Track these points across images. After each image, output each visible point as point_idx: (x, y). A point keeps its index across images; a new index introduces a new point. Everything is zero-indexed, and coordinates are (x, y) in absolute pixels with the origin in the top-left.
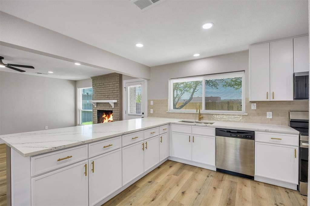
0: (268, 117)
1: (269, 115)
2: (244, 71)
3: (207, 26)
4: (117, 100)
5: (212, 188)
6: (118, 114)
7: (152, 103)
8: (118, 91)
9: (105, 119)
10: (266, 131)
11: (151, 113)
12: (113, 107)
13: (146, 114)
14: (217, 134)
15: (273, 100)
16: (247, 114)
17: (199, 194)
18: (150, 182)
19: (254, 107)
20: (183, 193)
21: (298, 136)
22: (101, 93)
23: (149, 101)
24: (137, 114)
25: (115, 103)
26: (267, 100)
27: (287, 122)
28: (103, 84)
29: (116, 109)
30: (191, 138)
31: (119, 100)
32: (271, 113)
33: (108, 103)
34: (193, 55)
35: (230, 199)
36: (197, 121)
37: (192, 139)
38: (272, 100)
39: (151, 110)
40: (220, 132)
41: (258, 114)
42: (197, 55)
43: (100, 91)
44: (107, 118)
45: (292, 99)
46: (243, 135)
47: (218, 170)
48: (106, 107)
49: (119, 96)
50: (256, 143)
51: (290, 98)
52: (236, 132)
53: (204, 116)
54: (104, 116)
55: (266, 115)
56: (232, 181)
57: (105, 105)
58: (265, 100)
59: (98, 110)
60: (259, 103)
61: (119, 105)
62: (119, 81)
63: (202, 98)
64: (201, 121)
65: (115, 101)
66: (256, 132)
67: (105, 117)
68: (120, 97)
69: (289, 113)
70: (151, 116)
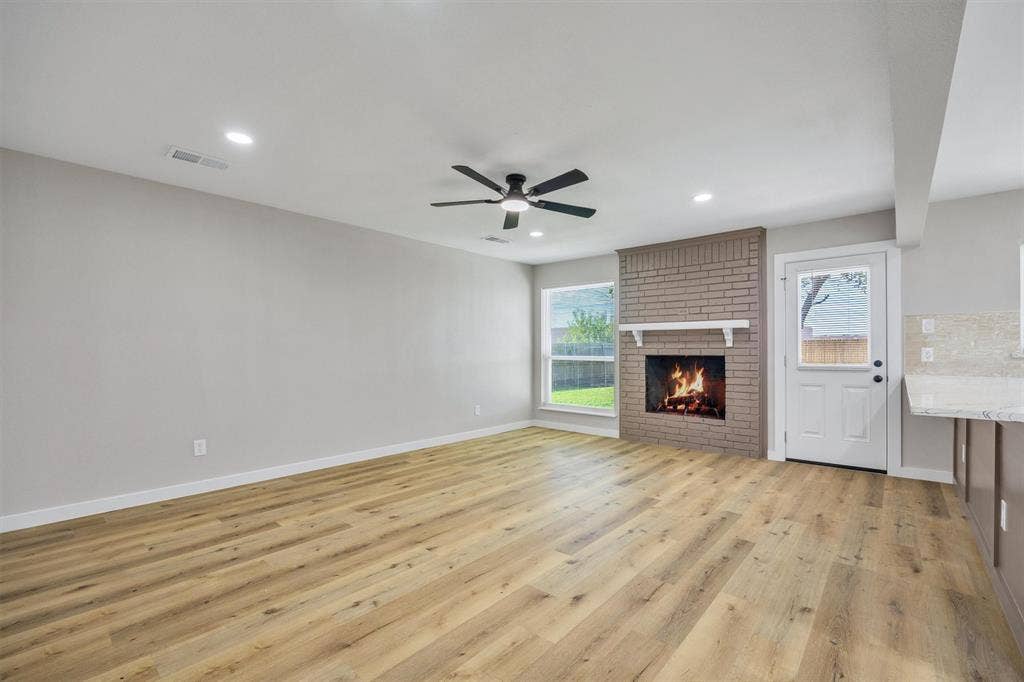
9: (680, 385)
12: (729, 344)
25: (736, 332)
28: (676, 271)
29: (736, 352)
44: (684, 381)
54: (677, 374)
59: (647, 356)
61: (754, 339)
67: (680, 378)
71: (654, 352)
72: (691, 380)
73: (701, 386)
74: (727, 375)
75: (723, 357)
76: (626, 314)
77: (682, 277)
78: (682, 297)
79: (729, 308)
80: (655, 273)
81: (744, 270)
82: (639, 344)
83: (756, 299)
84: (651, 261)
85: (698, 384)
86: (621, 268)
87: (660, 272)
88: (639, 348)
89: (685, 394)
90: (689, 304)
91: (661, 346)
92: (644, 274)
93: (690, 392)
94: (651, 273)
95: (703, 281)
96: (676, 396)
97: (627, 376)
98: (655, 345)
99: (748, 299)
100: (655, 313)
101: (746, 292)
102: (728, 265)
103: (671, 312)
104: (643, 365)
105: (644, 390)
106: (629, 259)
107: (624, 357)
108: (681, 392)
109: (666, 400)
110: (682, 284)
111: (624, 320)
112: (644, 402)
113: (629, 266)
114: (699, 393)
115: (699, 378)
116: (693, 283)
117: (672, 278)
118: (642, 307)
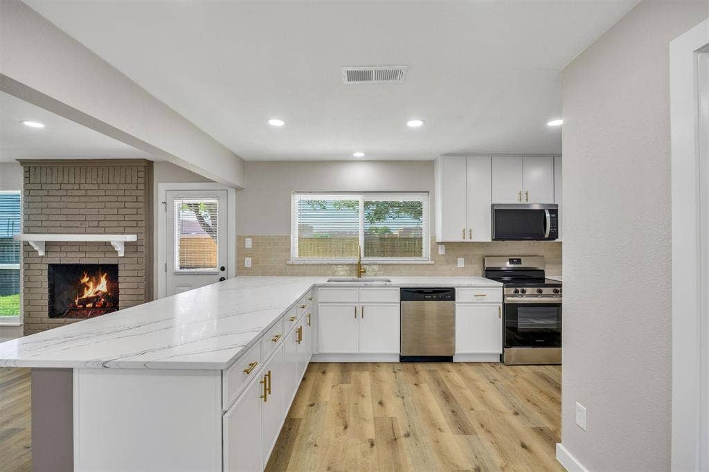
0: (459, 266)
1: (461, 263)
2: (428, 192)
3: (415, 124)
4: (137, 234)
5: (412, 386)
6: (142, 273)
7: (249, 243)
8: (140, 211)
9: (88, 288)
10: (469, 286)
11: (246, 266)
12: (121, 254)
13: (232, 268)
14: (403, 298)
15: (471, 241)
16: (433, 262)
17: (403, 398)
18: (312, 405)
19: (441, 251)
20: (381, 403)
21: (502, 289)
22: (68, 211)
23: (240, 239)
24: (181, 270)
25: (126, 244)
26: (464, 241)
27: (480, 272)
28: (76, 187)
30: (359, 310)
31: (143, 236)
32: (463, 259)
33: (107, 244)
34: (354, 153)
35: (444, 392)
36: (355, 278)
37: (359, 313)
38: (469, 240)
39: (247, 259)
40: (408, 294)
41: (448, 262)
42: (359, 155)
43: (62, 205)
45: (490, 241)
46: (441, 295)
47: (404, 359)
48: (70, 255)
49: (143, 224)
50: (456, 305)
51: (487, 238)
52: (415, 290)
53: (367, 268)
54: (86, 280)
55: (457, 264)
56: (429, 370)
57: (87, 249)
58: (461, 240)
59: (50, 265)
60: (449, 245)
62: (145, 184)
63: (357, 233)
64: (363, 278)
65: (132, 238)
66: (457, 289)
67: (88, 282)
68: (147, 228)
69: (484, 260)
70: (248, 274)
71: (57, 262)
72: (97, 283)
73: (105, 287)
74: (119, 281)
75: (116, 266)
76: (29, 223)
77: (82, 193)
78: (82, 211)
79: (122, 224)
80: (58, 187)
81: (134, 193)
82: (41, 253)
83: (143, 217)
84: (55, 174)
85: (103, 286)
86: (25, 177)
87: (63, 186)
88: (43, 257)
89: (92, 295)
90: (89, 218)
91: (63, 255)
92: (48, 187)
93: (96, 293)
94: (53, 187)
95: (101, 199)
96: (84, 297)
97: (30, 285)
98: (58, 255)
99: (135, 217)
100: (58, 224)
101: (134, 211)
102: (121, 187)
103: (71, 224)
104: (46, 273)
105: (47, 297)
106: (32, 170)
107: (27, 266)
108: (89, 293)
109: (76, 301)
110: (83, 199)
111: (28, 230)
112: (46, 309)
113: (32, 177)
114: (104, 294)
115: (103, 281)
116: (93, 199)
117: (75, 193)
118: (44, 217)
